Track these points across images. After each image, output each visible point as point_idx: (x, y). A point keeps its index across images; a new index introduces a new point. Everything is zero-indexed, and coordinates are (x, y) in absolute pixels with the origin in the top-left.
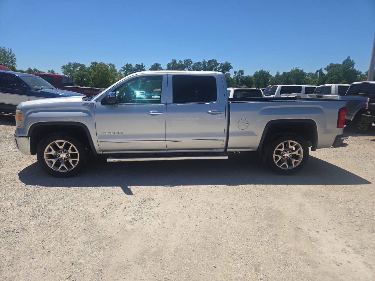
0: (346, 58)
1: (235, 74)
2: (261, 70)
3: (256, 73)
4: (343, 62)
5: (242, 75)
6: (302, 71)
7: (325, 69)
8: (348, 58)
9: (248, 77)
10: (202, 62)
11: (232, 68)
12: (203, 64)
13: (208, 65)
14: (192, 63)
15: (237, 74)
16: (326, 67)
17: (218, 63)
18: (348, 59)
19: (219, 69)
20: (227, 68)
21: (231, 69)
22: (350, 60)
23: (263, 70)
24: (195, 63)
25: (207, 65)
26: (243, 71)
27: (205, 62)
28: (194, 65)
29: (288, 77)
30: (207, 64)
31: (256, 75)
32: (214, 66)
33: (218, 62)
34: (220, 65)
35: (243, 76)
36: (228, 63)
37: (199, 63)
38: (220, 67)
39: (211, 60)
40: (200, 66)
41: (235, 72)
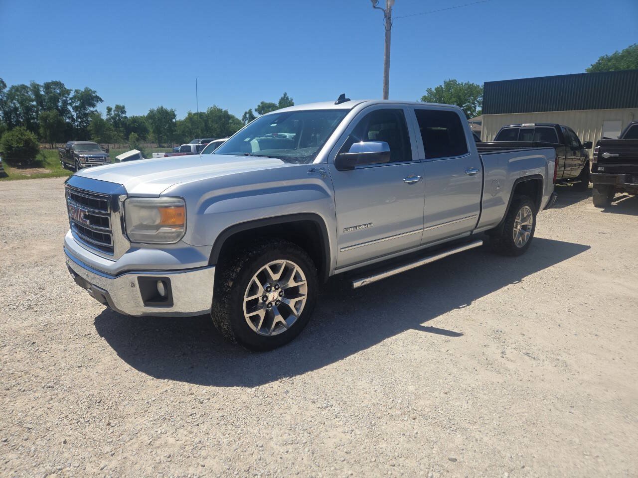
0: (283, 96)
1: (108, 112)
2: (160, 106)
3: (152, 111)
4: (279, 100)
5: (124, 115)
6: (226, 112)
7: (256, 110)
8: (285, 95)
9: (135, 120)
10: (29, 86)
11: (101, 100)
12: (31, 90)
13: (46, 93)
14: (5, 86)
15: (112, 113)
16: (257, 107)
17: (68, 90)
18: (285, 97)
19: (72, 102)
20: (89, 99)
21: (99, 102)
22: (287, 99)
23: (164, 107)
24: (13, 87)
25: (42, 93)
26: (124, 107)
27: (38, 85)
28: (10, 91)
29: (206, 122)
30: (42, 89)
31: (151, 116)
32: (60, 94)
33: (67, 87)
34: (72, 94)
35: (126, 117)
36: (91, 90)
37: (24, 87)
38: (75, 97)
39: (49, 83)
40: (27, 93)
41: (109, 110)
